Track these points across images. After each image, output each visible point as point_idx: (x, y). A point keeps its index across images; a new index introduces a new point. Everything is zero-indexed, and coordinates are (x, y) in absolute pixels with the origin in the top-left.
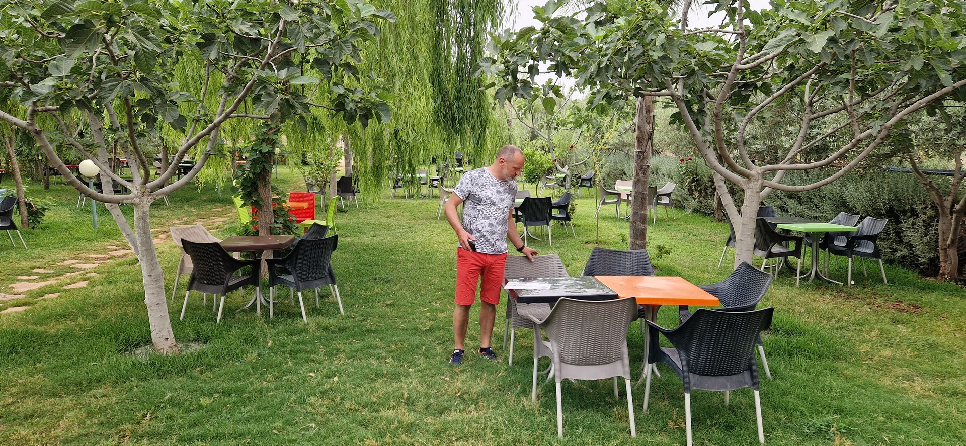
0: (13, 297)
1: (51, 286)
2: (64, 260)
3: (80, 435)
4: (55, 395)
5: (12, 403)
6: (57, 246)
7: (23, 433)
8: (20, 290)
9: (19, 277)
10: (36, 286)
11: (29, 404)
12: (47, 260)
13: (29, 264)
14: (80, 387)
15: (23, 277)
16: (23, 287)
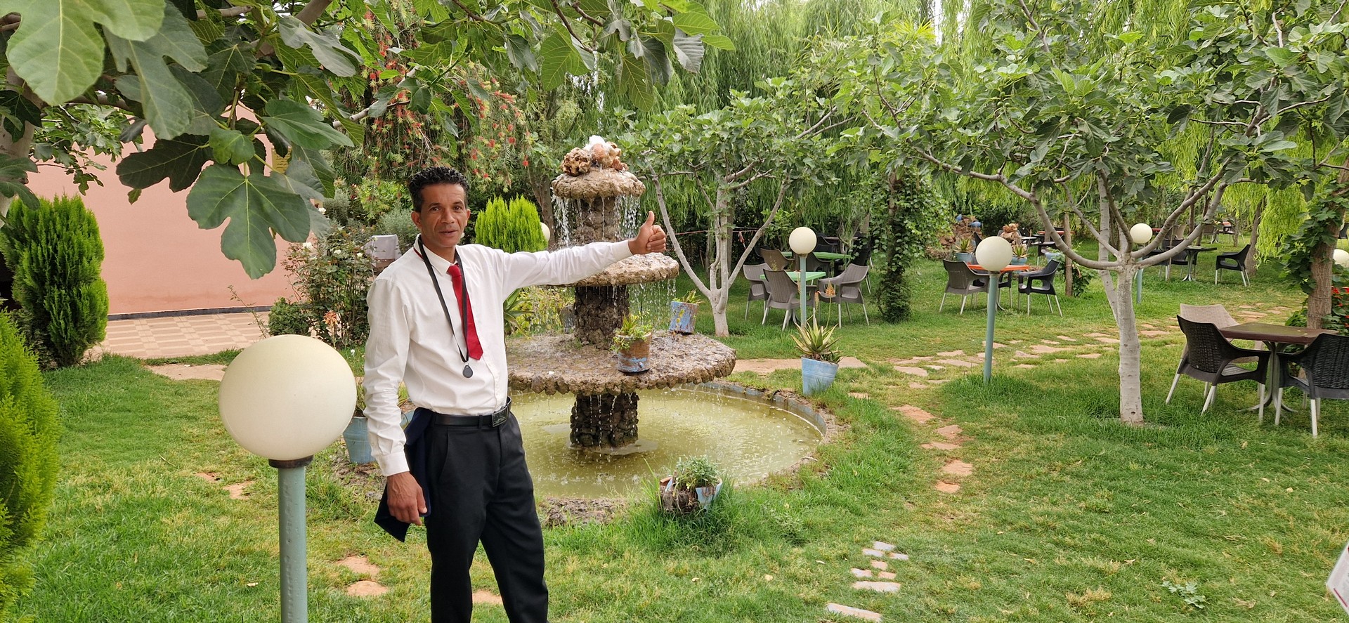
0: (1029, 356)
1: (1065, 352)
2: (1092, 332)
3: (1024, 460)
4: (1020, 431)
5: (989, 428)
6: (1090, 317)
7: (987, 447)
8: (1037, 352)
9: (1043, 341)
10: (1051, 350)
11: (1001, 431)
12: (1076, 329)
13: (1057, 331)
14: (1040, 430)
15: (1046, 342)
16: (1042, 349)
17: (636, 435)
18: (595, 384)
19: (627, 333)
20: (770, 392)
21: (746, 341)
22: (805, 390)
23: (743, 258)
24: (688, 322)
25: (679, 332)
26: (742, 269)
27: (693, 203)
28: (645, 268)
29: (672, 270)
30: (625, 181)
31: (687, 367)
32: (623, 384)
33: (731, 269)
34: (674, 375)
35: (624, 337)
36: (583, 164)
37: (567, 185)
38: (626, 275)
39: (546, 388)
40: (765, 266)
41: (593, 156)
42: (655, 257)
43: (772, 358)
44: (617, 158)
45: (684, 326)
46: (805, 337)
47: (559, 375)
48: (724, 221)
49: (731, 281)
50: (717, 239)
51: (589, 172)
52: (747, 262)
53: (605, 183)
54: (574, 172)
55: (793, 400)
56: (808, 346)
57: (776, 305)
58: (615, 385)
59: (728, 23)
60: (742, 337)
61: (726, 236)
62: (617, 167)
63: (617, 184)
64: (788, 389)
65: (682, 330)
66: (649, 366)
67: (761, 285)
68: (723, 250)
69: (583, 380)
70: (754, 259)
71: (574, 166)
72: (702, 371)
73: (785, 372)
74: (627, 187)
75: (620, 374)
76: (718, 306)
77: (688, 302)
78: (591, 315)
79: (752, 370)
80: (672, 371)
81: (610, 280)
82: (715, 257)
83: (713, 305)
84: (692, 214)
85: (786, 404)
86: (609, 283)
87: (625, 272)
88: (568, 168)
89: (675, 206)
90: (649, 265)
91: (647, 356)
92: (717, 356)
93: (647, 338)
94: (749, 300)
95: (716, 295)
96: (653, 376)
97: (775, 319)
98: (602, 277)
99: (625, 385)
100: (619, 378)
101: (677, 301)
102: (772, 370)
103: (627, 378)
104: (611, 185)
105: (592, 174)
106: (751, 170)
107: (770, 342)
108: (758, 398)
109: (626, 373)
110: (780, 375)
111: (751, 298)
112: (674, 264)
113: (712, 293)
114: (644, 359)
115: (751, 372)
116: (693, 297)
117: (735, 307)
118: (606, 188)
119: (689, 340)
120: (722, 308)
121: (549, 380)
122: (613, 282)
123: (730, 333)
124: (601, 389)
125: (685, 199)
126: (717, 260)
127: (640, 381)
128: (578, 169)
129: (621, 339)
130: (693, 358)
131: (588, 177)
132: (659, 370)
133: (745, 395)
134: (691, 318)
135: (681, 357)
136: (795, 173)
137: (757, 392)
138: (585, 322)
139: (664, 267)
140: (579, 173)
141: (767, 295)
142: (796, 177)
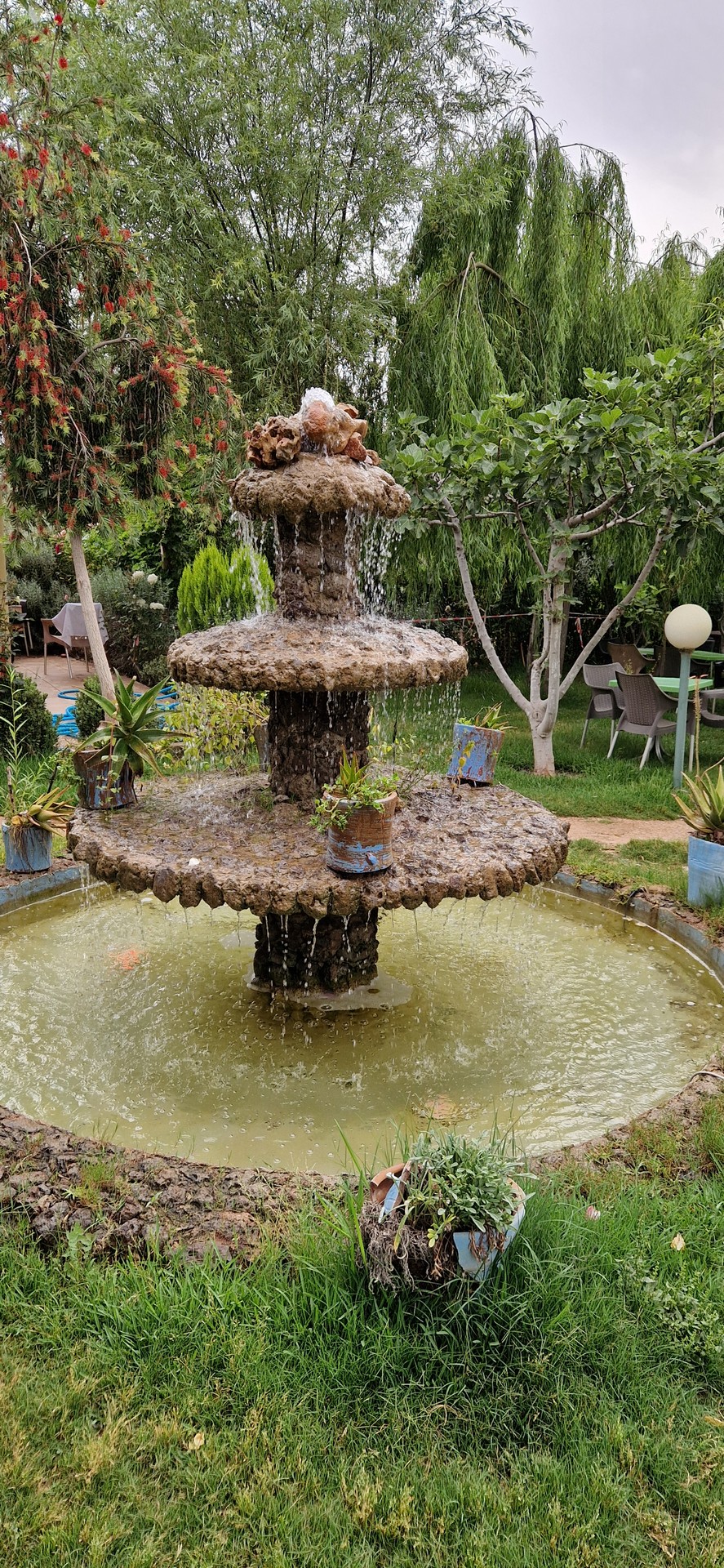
17: (372, 970)
18: (275, 894)
19: (345, 794)
20: (624, 891)
21: (582, 784)
22: (693, 896)
23: (585, 653)
24: (483, 764)
25: (463, 781)
26: (581, 673)
27: (511, 568)
28: (397, 660)
29: (453, 664)
30: (368, 482)
31: (468, 861)
32: (333, 897)
33: (565, 671)
34: (440, 880)
35: (337, 800)
36: (285, 441)
37: (250, 485)
38: (357, 672)
39: (180, 893)
40: (617, 667)
41: (306, 425)
42: (421, 639)
43: (625, 816)
44: (356, 435)
45: (476, 769)
46: (699, 799)
47: (209, 867)
48: (560, 592)
49: (564, 687)
50: (545, 620)
51: (296, 460)
52: (589, 661)
53: (325, 483)
54: (267, 459)
55: (668, 911)
56: (703, 815)
57: (632, 729)
58: (316, 898)
59: (583, 295)
60: (576, 777)
61: (560, 615)
62: (355, 453)
63: (348, 484)
64: (659, 888)
65: (472, 777)
66: (389, 859)
67: (608, 696)
68: (553, 638)
69: (251, 882)
70: (600, 657)
71: (267, 447)
72: (498, 873)
73: (648, 845)
74: (372, 492)
75: (329, 875)
76: (541, 727)
77: (486, 726)
78: (295, 745)
79: (589, 838)
80: (435, 871)
81: (323, 679)
82: (541, 650)
83: (533, 724)
84: (510, 589)
85: (654, 917)
86: (321, 687)
87: (355, 665)
88: (257, 451)
89: (484, 573)
90: (405, 652)
91: (384, 840)
92: (531, 839)
93: (387, 805)
94: (589, 718)
95: (539, 709)
96: (396, 881)
97: (629, 749)
98: (307, 673)
99: (337, 898)
100: (325, 882)
101: (463, 724)
102: (624, 841)
103: (341, 884)
104: (338, 488)
105: (303, 464)
106: (606, 512)
107: (621, 788)
108: (603, 899)
109: (342, 874)
110: (637, 851)
111: (592, 714)
112: (457, 653)
113: (532, 706)
114: (380, 847)
115: (590, 843)
116: (496, 717)
117: (567, 727)
118: (327, 493)
119: (481, 799)
120: (547, 730)
121: (187, 878)
122: (330, 684)
123: (557, 767)
124: (286, 906)
125: (500, 561)
126: (543, 654)
127: (368, 892)
128: (273, 452)
129: (332, 803)
130: (484, 842)
131: (293, 470)
132: (409, 870)
133: (578, 891)
134: (489, 757)
135: (460, 838)
136: (684, 513)
137: (600, 889)
138: (283, 759)
139: (437, 658)
140: (278, 463)
141: (617, 713)
142: (685, 519)
